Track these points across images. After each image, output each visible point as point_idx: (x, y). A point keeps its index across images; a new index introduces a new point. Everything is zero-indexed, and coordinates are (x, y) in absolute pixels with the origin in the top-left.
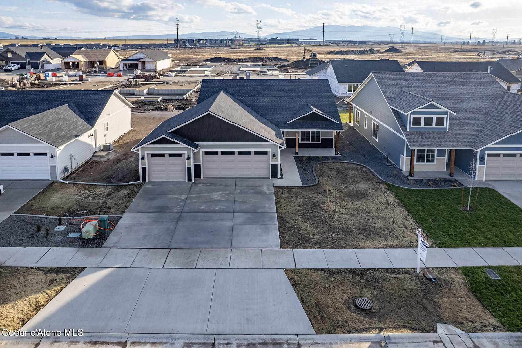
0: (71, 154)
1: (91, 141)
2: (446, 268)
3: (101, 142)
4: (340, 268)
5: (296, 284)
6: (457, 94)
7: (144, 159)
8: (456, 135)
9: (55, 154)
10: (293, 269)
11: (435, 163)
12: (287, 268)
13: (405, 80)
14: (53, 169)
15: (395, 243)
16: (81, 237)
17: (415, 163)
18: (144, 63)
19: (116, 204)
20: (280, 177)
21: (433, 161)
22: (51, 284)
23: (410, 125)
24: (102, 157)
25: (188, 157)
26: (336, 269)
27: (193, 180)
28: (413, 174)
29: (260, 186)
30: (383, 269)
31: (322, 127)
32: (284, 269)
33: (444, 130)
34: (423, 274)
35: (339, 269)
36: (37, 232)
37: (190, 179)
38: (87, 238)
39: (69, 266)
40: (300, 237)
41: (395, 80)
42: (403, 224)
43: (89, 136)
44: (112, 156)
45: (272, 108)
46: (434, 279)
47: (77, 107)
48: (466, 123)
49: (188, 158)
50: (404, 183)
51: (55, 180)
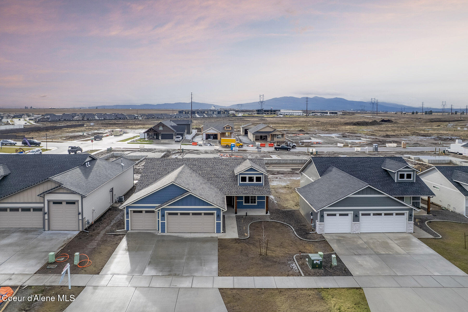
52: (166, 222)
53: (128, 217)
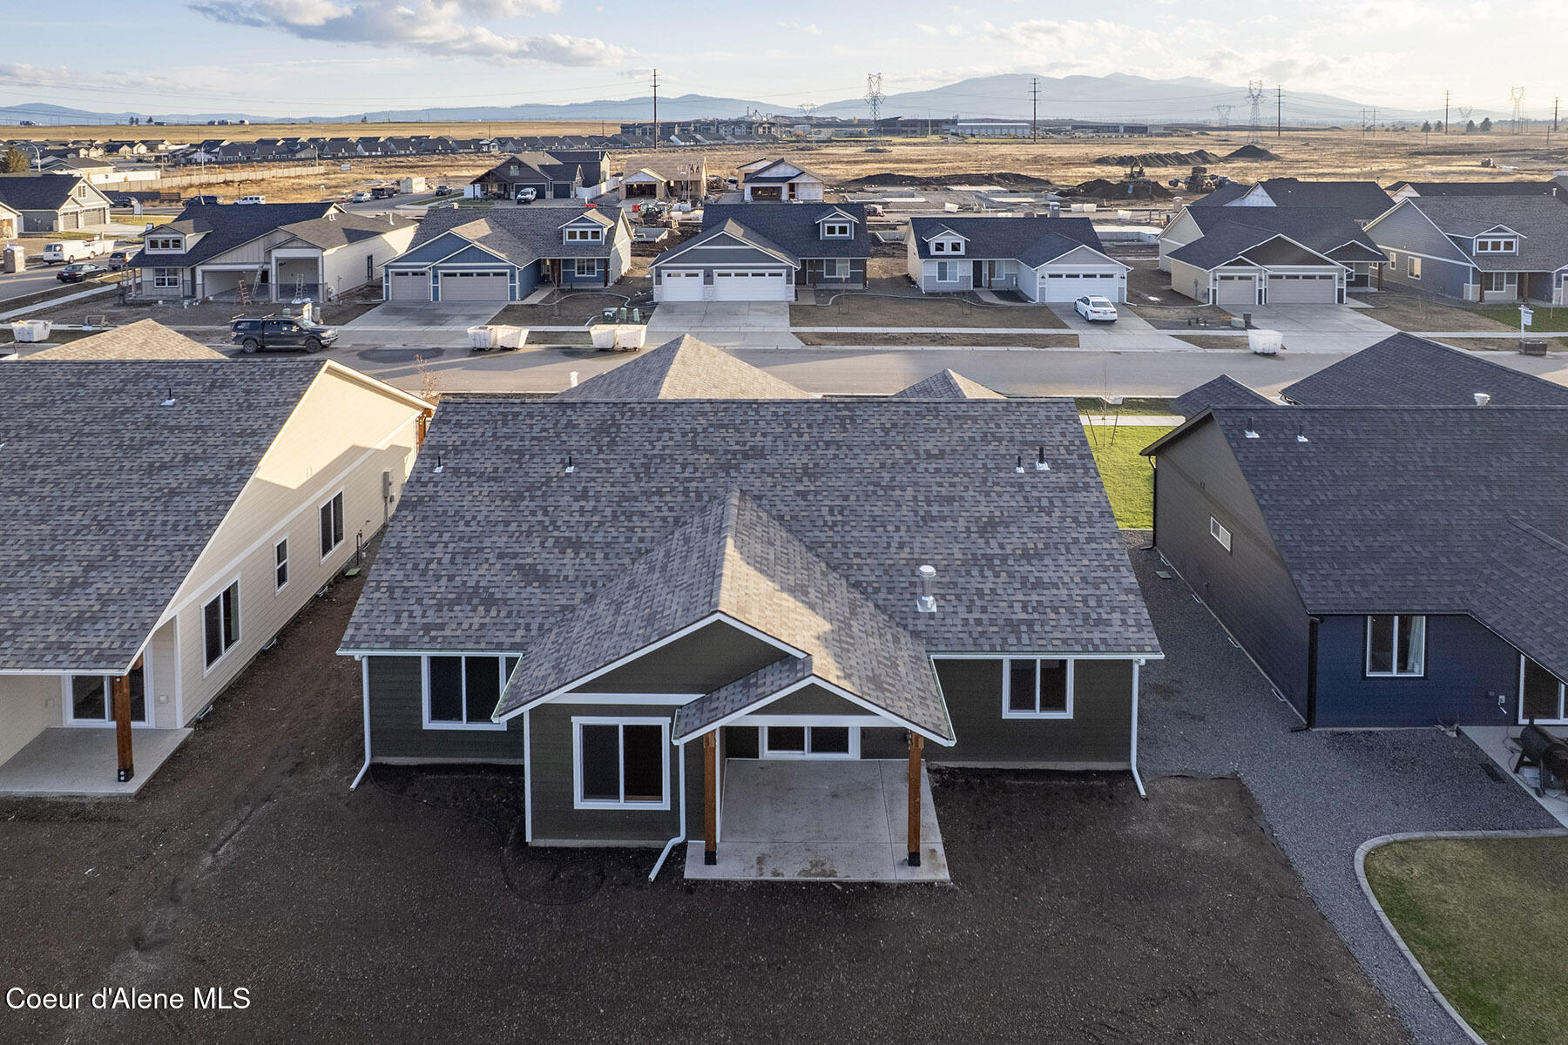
18: (791, 186)
52: (439, 285)
53: (387, 282)
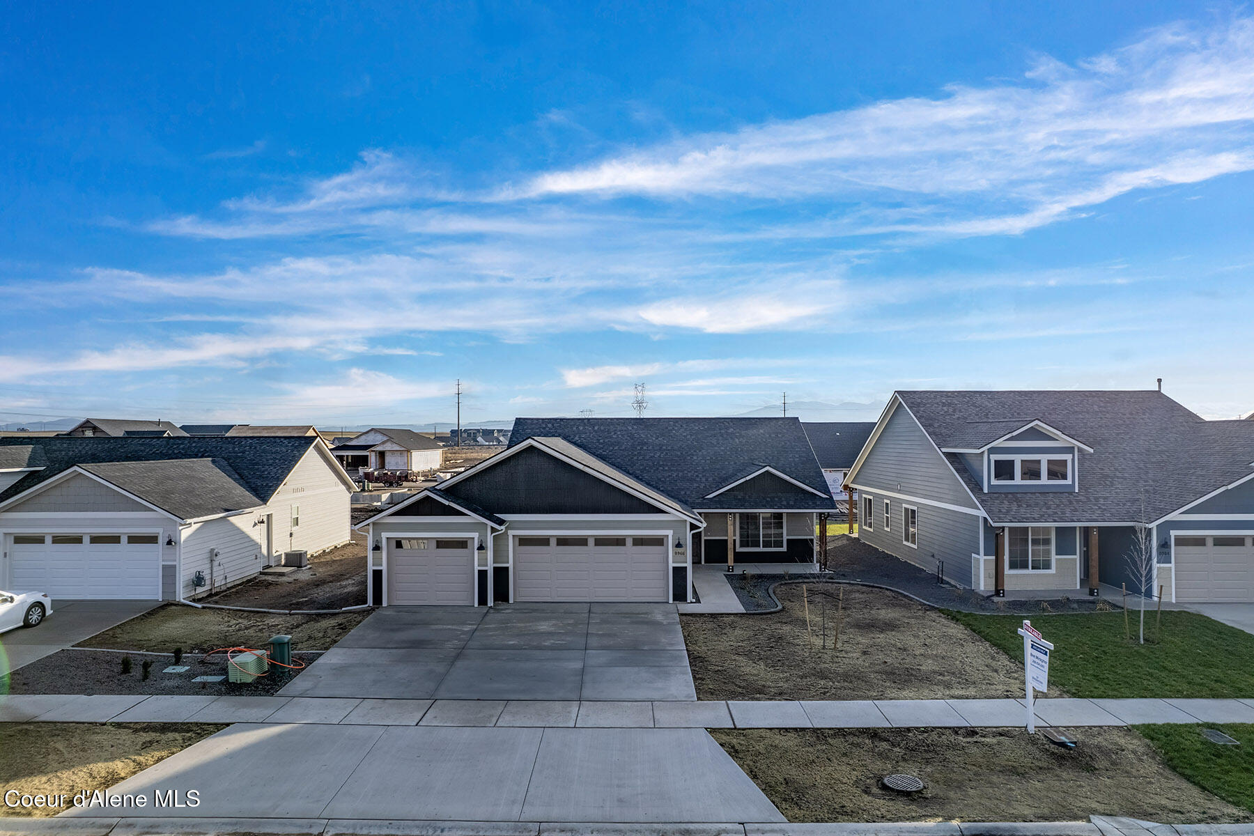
0: (212, 550)
1: (258, 535)
2: (1101, 727)
3: (281, 547)
4: (842, 727)
5: (736, 751)
6: (1092, 428)
7: (379, 550)
8: (1097, 499)
9: (178, 538)
10: (729, 729)
11: (1053, 571)
12: (714, 727)
13: (973, 405)
14: (169, 573)
15: (972, 691)
16: (226, 682)
17: (1007, 571)
18: (382, 455)
19: (310, 637)
20: (694, 600)
21: (1047, 566)
22: (145, 748)
23: (989, 480)
24: (282, 574)
25: (481, 545)
26: (833, 728)
27: (490, 603)
28: (1003, 590)
29: (646, 613)
30: (946, 728)
31: (788, 504)
32: (706, 729)
33: (1069, 490)
34: (1045, 736)
35: (839, 729)
36: (122, 674)
37: (483, 600)
38: (239, 682)
39: (193, 721)
40: (743, 684)
41: (949, 405)
42: (987, 666)
43: (255, 524)
44: (304, 575)
45: (672, 471)
46: (1072, 743)
47: (230, 466)
48: (1118, 477)
49: (481, 548)
50: (982, 608)
51: (170, 599)
